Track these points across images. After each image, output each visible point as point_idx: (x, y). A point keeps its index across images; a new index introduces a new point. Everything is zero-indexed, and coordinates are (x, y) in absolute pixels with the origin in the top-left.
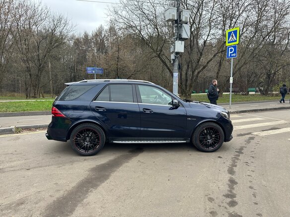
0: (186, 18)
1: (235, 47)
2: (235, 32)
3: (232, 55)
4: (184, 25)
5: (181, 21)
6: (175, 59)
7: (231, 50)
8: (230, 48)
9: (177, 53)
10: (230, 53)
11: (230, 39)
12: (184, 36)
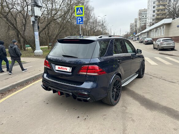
1: (82, 18)
2: (81, 8)
6: (35, 21)
7: (79, 19)
9: (36, 17)
10: (78, 21)
11: (78, 12)
12: (40, 4)
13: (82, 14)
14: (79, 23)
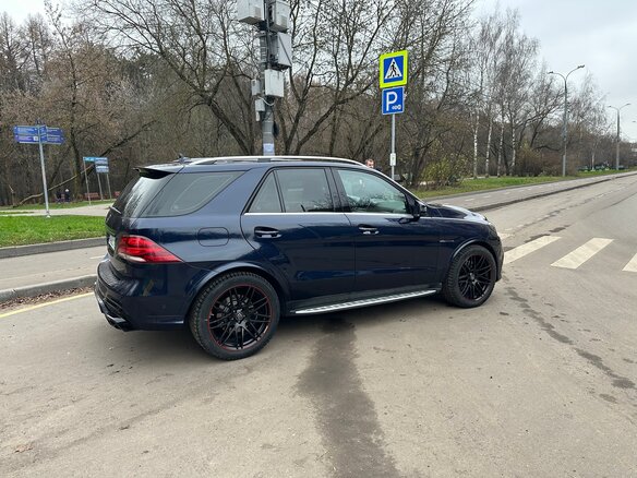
0: (284, 19)
1: (399, 91)
2: (399, 60)
3: (393, 108)
4: (280, 34)
5: (272, 24)
6: (265, 112)
7: (392, 98)
8: (388, 94)
9: (270, 99)
10: (388, 103)
11: (388, 74)
12: (282, 60)
13: (401, 79)
14: (391, 110)
